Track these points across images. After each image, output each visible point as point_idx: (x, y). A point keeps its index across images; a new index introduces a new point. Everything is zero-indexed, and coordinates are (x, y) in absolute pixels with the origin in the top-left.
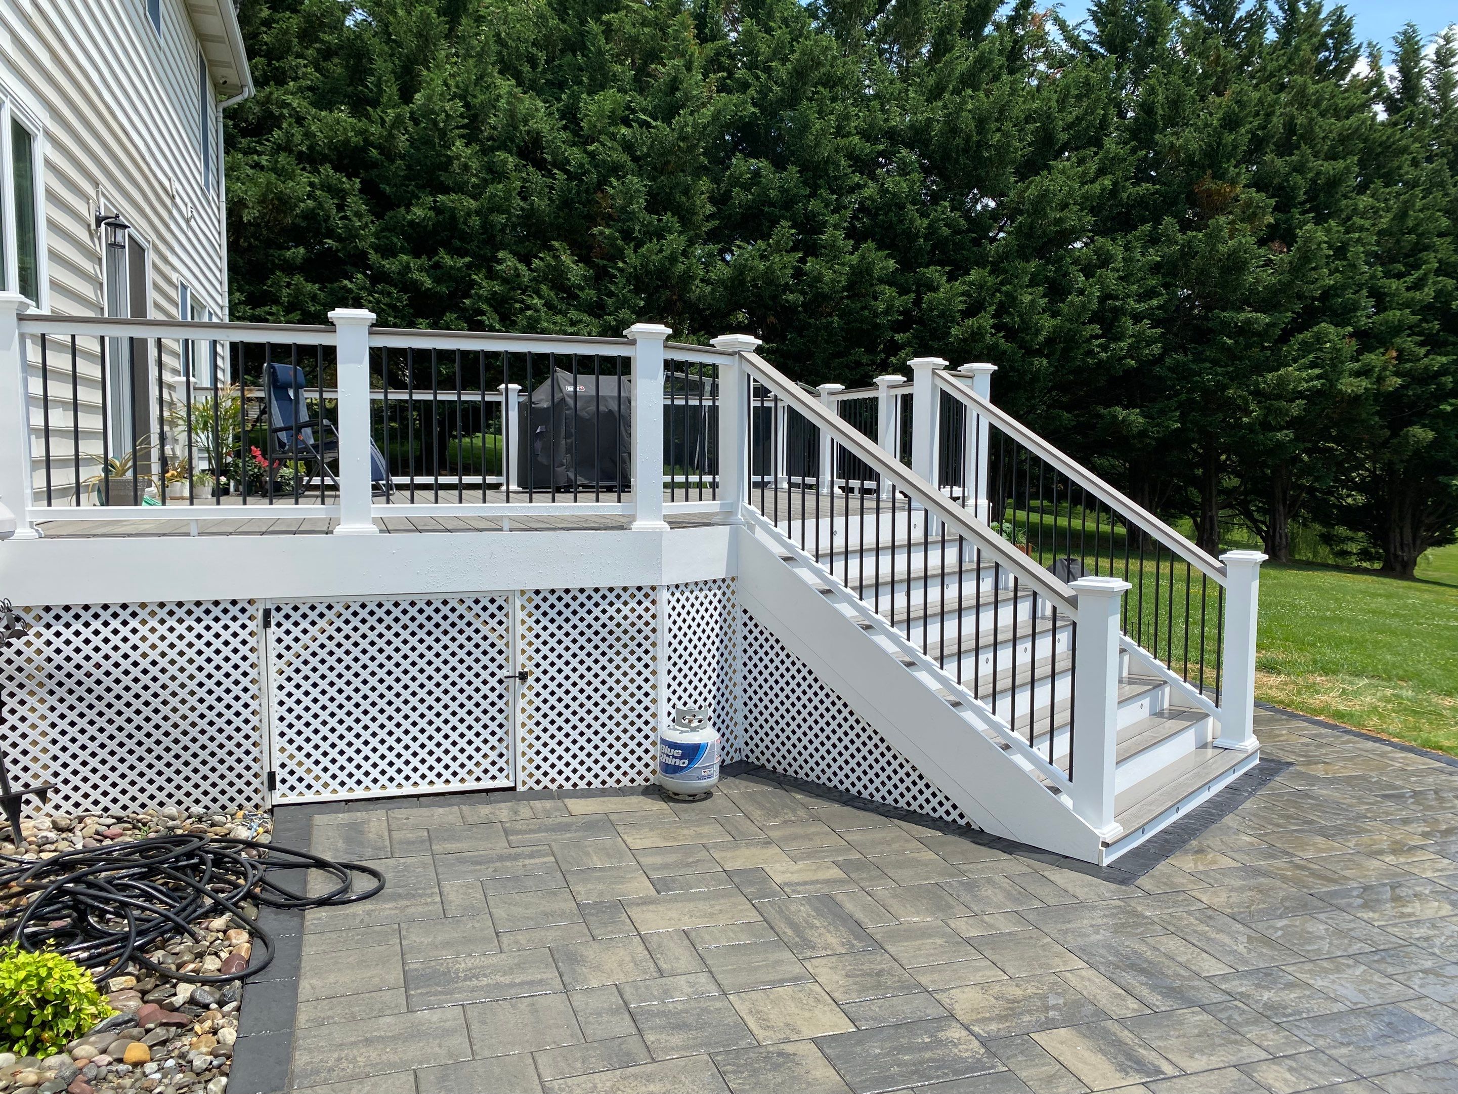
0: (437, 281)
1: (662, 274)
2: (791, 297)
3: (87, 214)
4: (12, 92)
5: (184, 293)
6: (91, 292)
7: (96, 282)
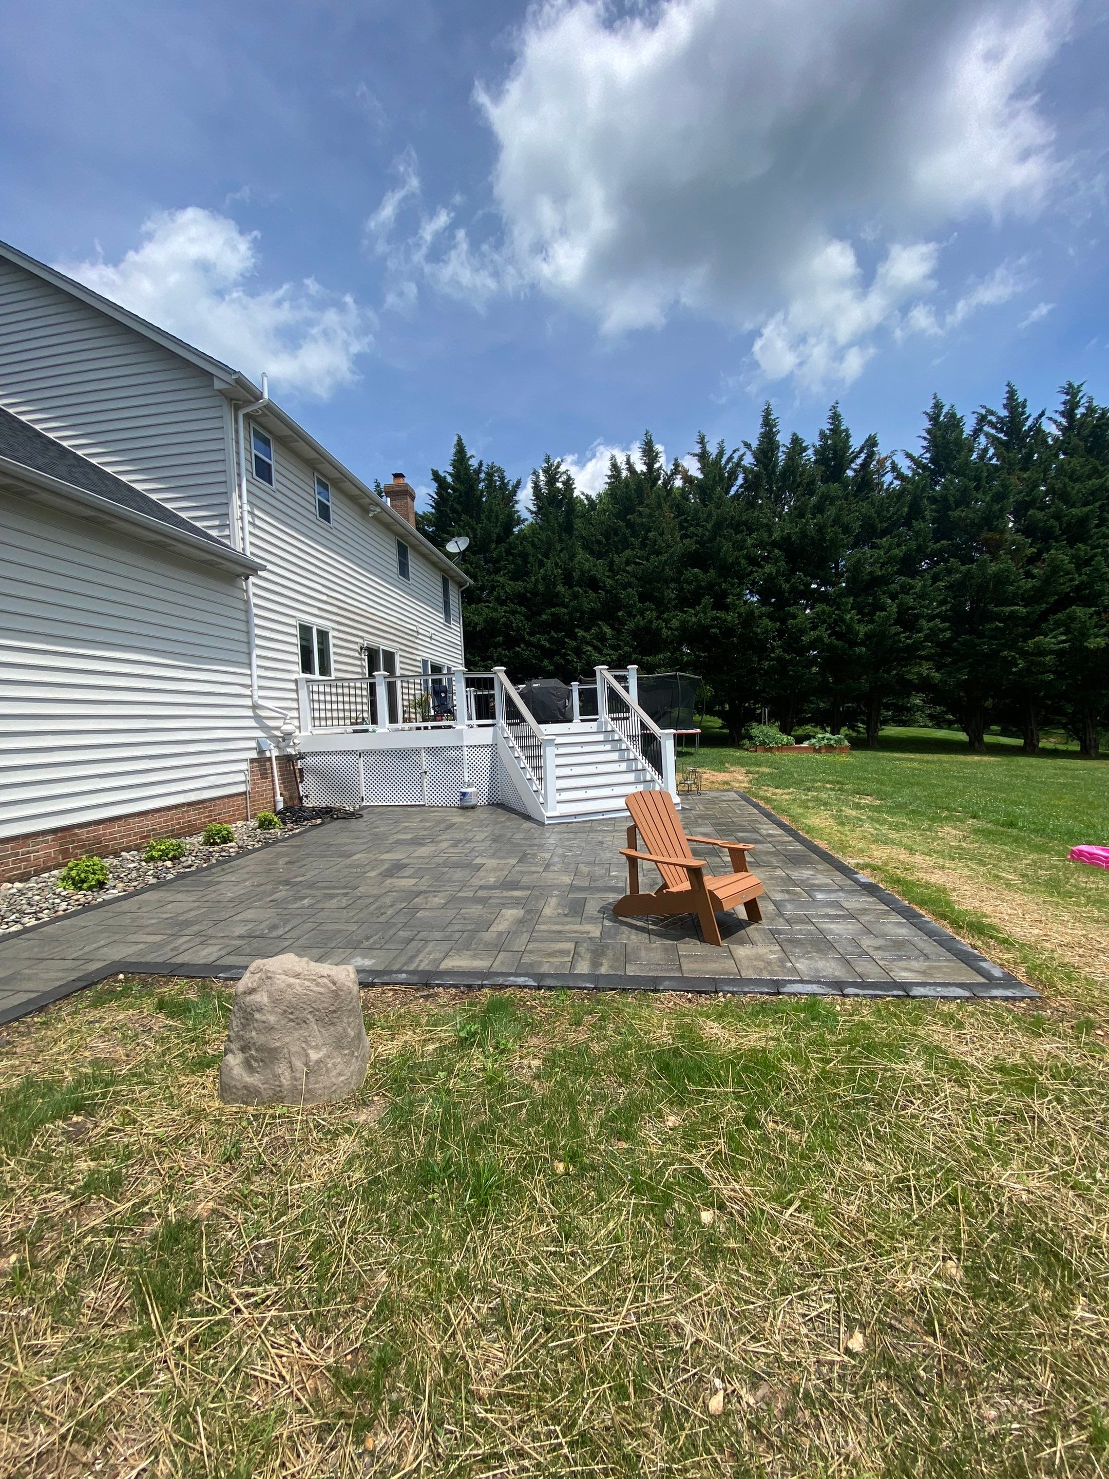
0: (552, 644)
1: (647, 629)
2: (714, 630)
3: (357, 647)
4: (317, 623)
5: (425, 662)
6: (359, 670)
7: (362, 666)
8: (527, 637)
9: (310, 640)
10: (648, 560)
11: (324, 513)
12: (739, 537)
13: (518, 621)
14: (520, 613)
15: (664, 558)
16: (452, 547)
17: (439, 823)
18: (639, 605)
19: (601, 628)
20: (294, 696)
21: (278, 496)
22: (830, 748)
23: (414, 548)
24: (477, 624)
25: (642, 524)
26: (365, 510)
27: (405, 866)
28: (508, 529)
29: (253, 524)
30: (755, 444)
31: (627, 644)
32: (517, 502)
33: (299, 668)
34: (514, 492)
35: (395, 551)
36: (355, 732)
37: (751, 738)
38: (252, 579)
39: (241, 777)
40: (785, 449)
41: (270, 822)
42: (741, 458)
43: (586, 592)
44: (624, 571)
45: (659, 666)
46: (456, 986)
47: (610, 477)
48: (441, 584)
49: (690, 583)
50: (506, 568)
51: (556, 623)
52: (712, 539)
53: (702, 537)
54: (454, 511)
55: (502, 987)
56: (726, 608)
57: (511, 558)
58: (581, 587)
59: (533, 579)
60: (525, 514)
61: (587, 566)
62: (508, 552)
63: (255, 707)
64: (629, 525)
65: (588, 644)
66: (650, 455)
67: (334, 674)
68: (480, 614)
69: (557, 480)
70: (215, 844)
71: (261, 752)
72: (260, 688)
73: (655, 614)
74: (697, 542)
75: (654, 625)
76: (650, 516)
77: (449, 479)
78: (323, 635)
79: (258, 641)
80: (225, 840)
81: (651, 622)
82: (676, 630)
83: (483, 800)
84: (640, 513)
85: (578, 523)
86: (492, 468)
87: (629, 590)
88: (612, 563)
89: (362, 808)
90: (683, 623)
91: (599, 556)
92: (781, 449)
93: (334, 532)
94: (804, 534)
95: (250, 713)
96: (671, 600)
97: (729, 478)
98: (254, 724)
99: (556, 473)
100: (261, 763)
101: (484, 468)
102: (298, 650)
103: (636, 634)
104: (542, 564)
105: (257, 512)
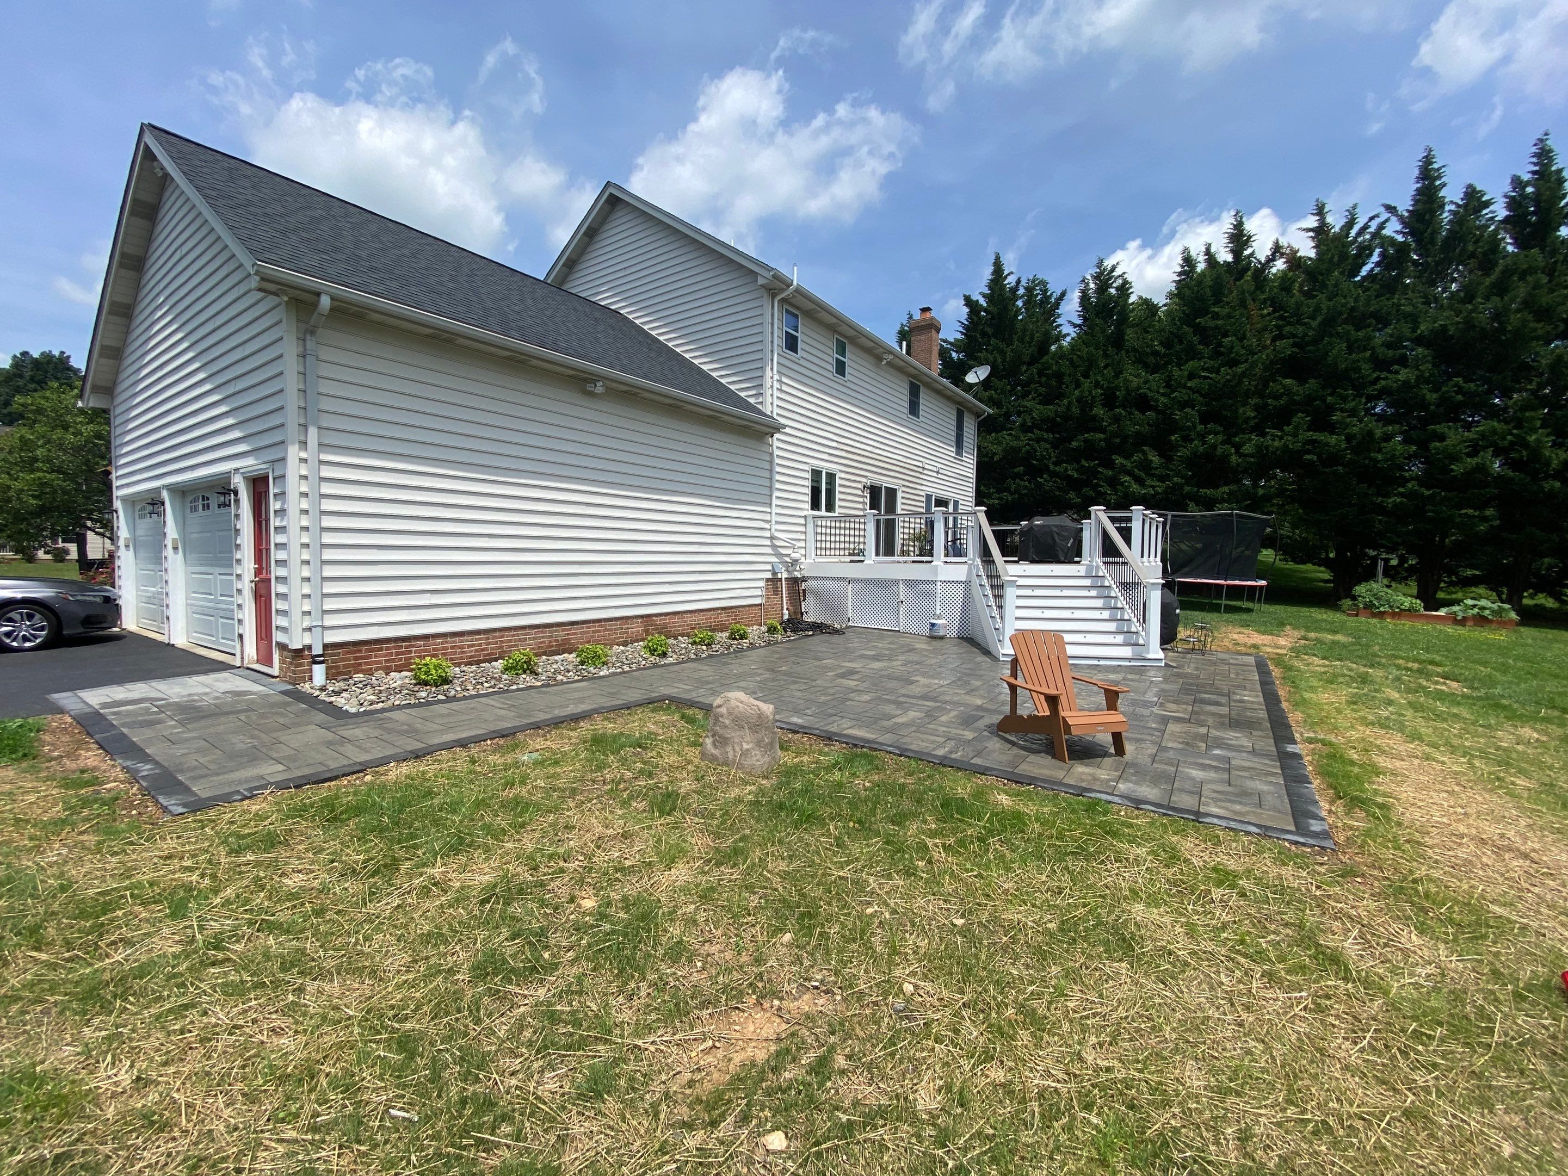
1: (1208, 456)
2: (1308, 457)
3: (861, 486)
4: (825, 467)
5: (929, 497)
6: (861, 506)
7: (864, 503)
8: (1052, 467)
9: (819, 482)
10: (1218, 372)
11: (841, 368)
12: (1361, 334)
13: (1042, 449)
14: (1046, 441)
15: (1240, 369)
16: (971, 378)
17: (903, 646)
18: (1200, 427)
19: (1144, 453)
20: (803, 529)
21: (802, 362)
22: (1481, 621)
23: (928, 386)
24: (994, 454)
25: (1217, 327)
26: (879, 359)
27: (857, 672)
28: (1043, 348)
29: (780, 390)
30: (1405, 205)
31: (1178, 474)
32: (1059, 316)
33: (808, 506)
34: (1057, 305)
35: (907, 392)
36: (852, 561)
37: (1354, 598)
38: (777, 436)
39: (759, 592)
40: (1453, 207)
41: (775, 628)
42: (1382, 226)
43: (1130, 413)
44: (1185, 387)
45: (1223, 501)
46: (847, 743)
47: (1180, 274)
48: (954, 418)
49: (1277, 397)
50: (1036, 391)
51: (1090, 451)
52: (1316, 341)
53: (1303, 338)
54: (984, 334)
55: (876, 750)
56: (1331, 428)
57: (1044, 379)
58: (1124, 408)
59: (1065, 401)
60: (1067, 329)
61: (1135, 382)
62: (1041, 374)
63: (772, 538)
64: (1199, 329)
65: (1129, 473)
66: (1239, 239)
67: (838, 510)
68: (999, 443)
69: (1110, 286)
70: (735, 639)
71: (775, 574)
72: (777, 523)
73: (1220, 438)
74: (1294, 345)
75: (1219, 451)
76: (1229, 316)
77: (983, 302)
78: (831, 477)
79: (778, 486)
80: (743, 637)
81: (1214, 447)
82: (1252, 456)
83: (953, 632)
84: (1216, 316)
85: (1130, 334)
86: (1033, 281)
87: (1188, 410)
88: (1170, 377)
89: (847, 627)
90: (1259, 448)
91: (1154, 370)
92: (1447, 208)
93: (849, 384)
94: (1469, 324)
95: (768, 542)
96: (1247, 420)
97: (1358, 256)
98: (769, 551)
99: (1110, 278)
100: (774, 582)
101: (1024, 282)
102: (808, 491)
103: (1193, 462)
104: (1078, 385)
105: (784, 380)
